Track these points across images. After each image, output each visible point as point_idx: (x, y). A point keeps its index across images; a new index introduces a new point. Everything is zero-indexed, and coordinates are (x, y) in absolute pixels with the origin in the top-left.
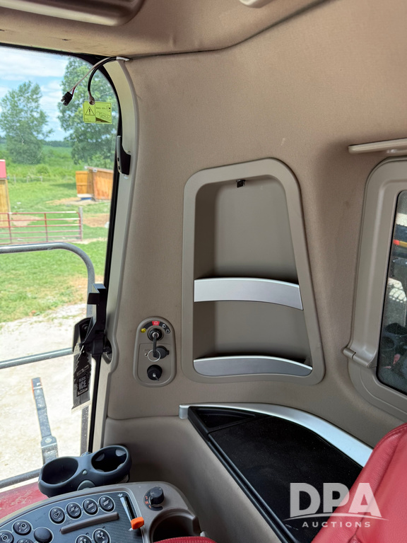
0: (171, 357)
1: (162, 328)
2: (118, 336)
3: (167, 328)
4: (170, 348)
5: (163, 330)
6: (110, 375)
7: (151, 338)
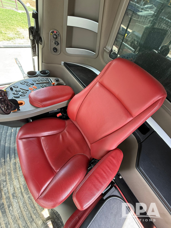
0: (59, 45)
1: (57, 34)
2: (44, 35)
3: (58, 35)
4: (59, 42)
5: (57, 35)
6: (42, 49)
7: (54, 38)
